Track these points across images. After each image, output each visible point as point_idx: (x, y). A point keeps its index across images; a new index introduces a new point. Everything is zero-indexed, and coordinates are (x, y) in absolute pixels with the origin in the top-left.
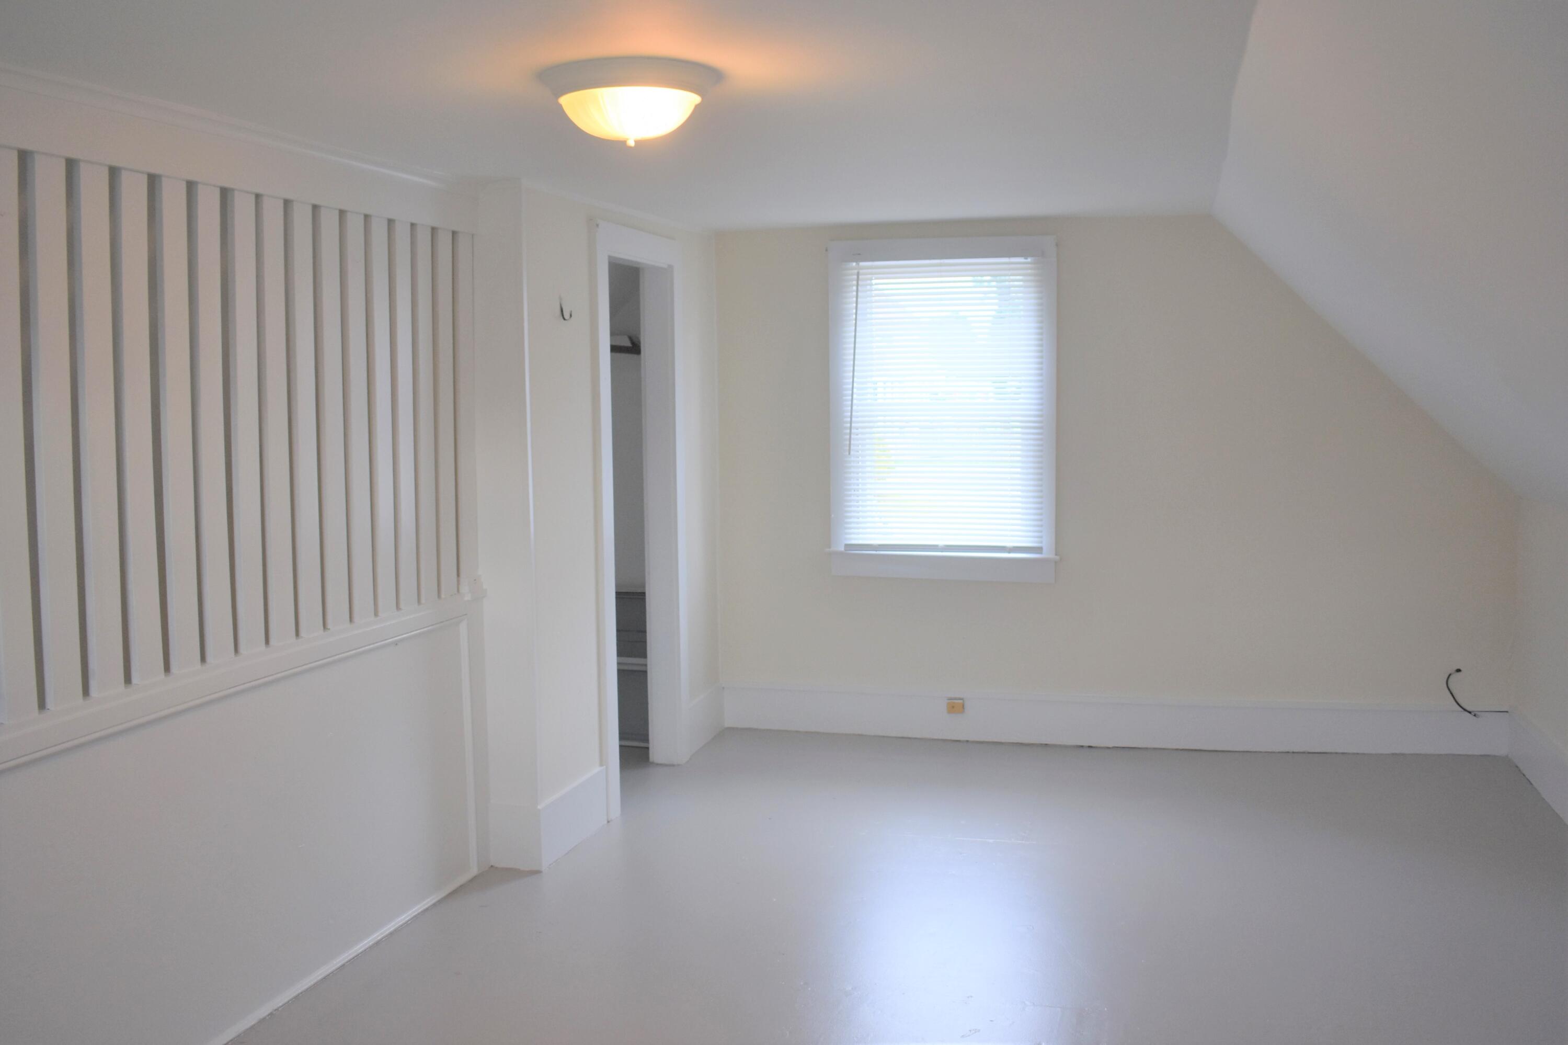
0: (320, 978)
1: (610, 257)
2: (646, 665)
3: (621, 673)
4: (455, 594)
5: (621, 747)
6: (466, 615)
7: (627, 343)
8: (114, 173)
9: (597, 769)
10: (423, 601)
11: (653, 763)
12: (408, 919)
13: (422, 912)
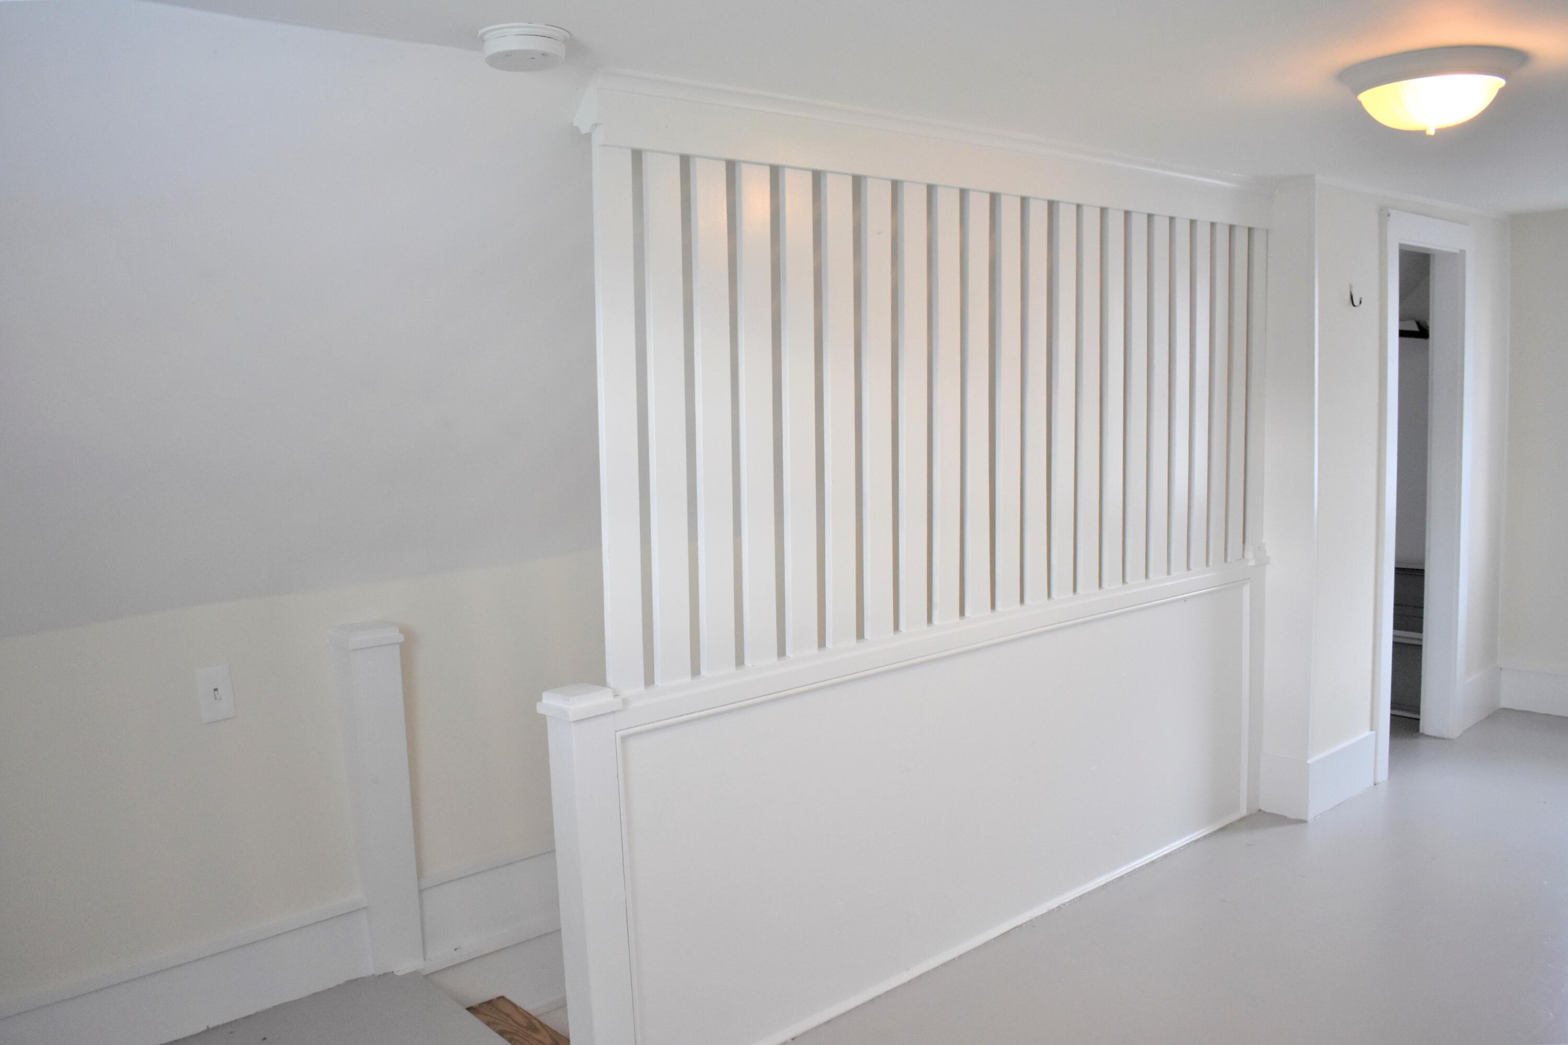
0: (1101, 884)
1: (1401, 245)
2: (1421, 640)
3: (1395, 644)
4: (1240, 559)
5: (1393, 716)
6: (1250, 578)
7: (1415, 328)
8: (963, 193)
9: (1368, 733)
10: (1211, 563)
11: (1423, 734)
12: (1180, 846)
13: (1194, 841)
